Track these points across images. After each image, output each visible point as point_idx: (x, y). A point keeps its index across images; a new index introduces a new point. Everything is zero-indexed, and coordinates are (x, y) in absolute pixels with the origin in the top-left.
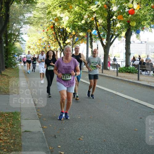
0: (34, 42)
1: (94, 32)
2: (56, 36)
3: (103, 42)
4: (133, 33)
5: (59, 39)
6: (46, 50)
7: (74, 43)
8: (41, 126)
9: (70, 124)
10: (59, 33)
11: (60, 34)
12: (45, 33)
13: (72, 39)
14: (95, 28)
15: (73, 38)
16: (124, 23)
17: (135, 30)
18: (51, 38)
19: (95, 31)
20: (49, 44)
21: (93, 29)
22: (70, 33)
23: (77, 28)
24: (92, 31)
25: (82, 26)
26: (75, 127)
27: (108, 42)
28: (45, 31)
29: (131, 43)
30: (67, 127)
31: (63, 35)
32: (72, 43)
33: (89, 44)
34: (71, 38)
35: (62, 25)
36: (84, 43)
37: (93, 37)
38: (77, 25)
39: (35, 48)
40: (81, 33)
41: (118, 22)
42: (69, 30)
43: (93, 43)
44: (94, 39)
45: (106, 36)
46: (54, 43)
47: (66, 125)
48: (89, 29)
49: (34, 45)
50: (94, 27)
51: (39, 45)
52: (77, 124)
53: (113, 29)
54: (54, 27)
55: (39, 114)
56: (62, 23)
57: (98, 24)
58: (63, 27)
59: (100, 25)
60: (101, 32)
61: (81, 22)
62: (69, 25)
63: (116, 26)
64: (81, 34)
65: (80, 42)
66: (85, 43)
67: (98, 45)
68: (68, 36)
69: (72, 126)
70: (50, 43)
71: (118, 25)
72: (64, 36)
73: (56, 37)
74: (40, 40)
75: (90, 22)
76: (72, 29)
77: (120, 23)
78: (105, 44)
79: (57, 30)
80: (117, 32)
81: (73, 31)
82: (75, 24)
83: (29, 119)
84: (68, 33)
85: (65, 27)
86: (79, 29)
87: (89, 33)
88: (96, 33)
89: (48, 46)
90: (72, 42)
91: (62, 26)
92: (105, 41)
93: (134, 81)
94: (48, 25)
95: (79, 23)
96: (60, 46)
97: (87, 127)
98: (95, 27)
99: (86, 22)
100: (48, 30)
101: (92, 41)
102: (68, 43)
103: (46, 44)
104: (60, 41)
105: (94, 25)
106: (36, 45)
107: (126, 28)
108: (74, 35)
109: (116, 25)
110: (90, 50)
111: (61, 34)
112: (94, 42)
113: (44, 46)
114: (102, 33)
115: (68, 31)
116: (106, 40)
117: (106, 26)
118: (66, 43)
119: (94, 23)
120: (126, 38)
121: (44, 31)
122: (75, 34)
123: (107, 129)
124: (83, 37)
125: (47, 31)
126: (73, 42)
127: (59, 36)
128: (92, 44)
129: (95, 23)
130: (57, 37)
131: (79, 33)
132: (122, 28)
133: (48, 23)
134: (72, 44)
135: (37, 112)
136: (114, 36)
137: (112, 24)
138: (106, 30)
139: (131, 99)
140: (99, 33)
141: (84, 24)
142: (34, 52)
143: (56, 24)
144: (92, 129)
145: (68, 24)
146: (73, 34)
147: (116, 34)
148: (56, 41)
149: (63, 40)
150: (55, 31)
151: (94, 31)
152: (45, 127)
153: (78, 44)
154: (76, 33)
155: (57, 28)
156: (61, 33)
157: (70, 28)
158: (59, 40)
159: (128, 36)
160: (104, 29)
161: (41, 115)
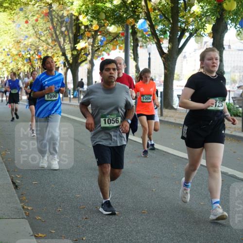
0: (4, 47)
1: (142, 24)
2: (56, 33)
3: (162, 46)
4: (229, 26)
5: (61, 40)
6: (32, 65)
7: (96, 50)
8: (32, 233)
9: (96, 229)
10: (61, 27)
11: (64, 29)
12: (31, 28)
13: (91, 40)
14: (142, 15)
15: (94, 37)
16: (209, 3)
17: (232, 20)
18: (43, 38)
19: (144, 22)
20: (38, 51)
21: (138, 18)
22: (86, 27)
23: (103, 16)
24: (138, 22)
25: (113, 11)
26: (108, 235)
27: (172, 47)
28: (29, 22)
29: (224, 48)
30: (90, 235)
31: (70, 31)
32: (92, 49)
33: (131, 52)
34: (89, 38)
35: (68, 8)
36: (118, 50)
37: (139, 35)
38: (103, 9)
39: (6, 61)
40: (113, 26)
41: (196, 1)
42: (84, 20)
43: (139, 48)
44: (140, 39)
45: (168, 33)
46: (52, 50)
47: (87, 230)
48: (131, 17)
49: (5, 53)
50: (141, 12)
51: (17, 55)
52: (112, 229)
53: (183, 17)
54: (49, 14)
55: (25, 207)
56: (69, 4)
57: (149, 7)
58: (71, 12)
59: (154, 9)
60: (156, 24)
61: (112, 3)
62: (86, 8)
63: (190, 11)
64: (113, 29)
65: (110, 46)
66: (120, 48)
67: (149, 54)
68: (82, 34)
69: (103, 233)
70: (41, 48)
71: (196, 9)
72: (72, 33)
73: (54, 35)
74: (19, 42)
75: (132, 3)
76: (91, 17)
77: (199, 3)
78: (166, 51)
79: (58, 20)
80: (192, 25)
81: (94, 21)
82: (98, 7)
83: (4, 217)
84: (83, 27)
85: (76, 14)
86: (107, 18)
87: (130, 27)
88: (147, 26)
89: (37, 57)
90: (90, 47)
91: (68, 11)
92: (165, 45)
93: (234, 133)
94: (36, 8)
95: (108, 5)
96: (64, 57)
97: (135, 233)
98: (143, 13)
99: (124, 2)
100: (37, 20)
101: (138, 45)
102: (82, 49)
103: (32, 52)
104: (63, 45)
105: (142, 8)
106: (8, 55)
107: (213, 16)
108: (96, 32)
109: (190, 8)
110: (132, 63)
111: (67, 29)
112: (141, 47)
113: (29, 56)
114: (160, 27)
115: (82, 23)
116: (169, 43)
117: (169, 10)
118: (77, 50)
119: (141, 3)
120: (213, 37)
121: (27, 22)
122: (98, 28)
123: (180, 239)
124: (116, 36)
125: (34, 22)
126: (93, 46)
127: (62, 33)
128: (137, 51)
129: (143, 3)
130: (57, 36)
131: (108, 28)
132: (204, 14)
133: (37, 4)
134: (90, 51)
135: (21, 201)
136: (187, 34)
137: (181, 6)
138: (170, 21)
139: (230, 173)
140: (152, 26)
141: (119, 7)
142: (4, 69)
143: (55, 6)
144: (147, 238)
145: (84, 7)
146: (93, 28)
147: (191, 28)
148: (55, 45)
149: (70, 43)
150: (52, 23)
151: (141, 21)
152: (40, 235)
153: (104, 51)
154: (100, 26)
155: (58, 15)
156: (66, 27)
157: (87, 15)
158: (62, 43)
159: (218, 33)
160: (163, 18)
161: (29, 208)
